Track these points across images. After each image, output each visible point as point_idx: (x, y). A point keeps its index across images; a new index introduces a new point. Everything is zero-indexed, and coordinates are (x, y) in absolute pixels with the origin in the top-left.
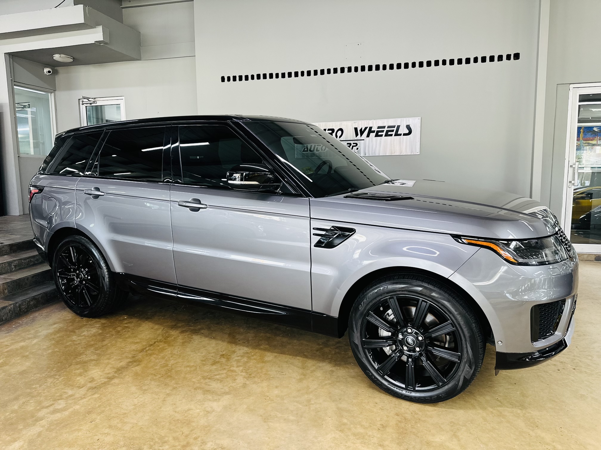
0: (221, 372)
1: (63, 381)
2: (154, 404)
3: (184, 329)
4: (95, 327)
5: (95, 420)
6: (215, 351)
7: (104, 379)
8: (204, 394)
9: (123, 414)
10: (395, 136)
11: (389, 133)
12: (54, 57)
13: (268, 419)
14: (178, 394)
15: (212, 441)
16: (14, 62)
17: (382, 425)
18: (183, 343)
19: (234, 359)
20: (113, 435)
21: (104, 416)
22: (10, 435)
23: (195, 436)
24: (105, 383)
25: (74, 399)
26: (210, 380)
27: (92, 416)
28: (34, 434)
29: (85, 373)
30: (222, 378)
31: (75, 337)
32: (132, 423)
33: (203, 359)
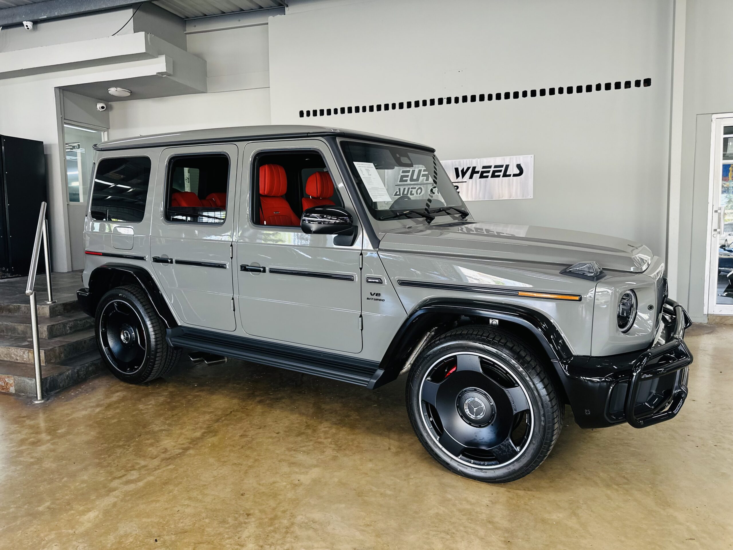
0: (307, 444)
1: (134, 451)
2: (236, 476)
3: (262, 398)
4: (163, 395)
5: (172, 491)
6: (299, 421)
7: (178, 450)
8: (289, 467)
9: (202, 486)
10: (503, 176)
11: (496, 174)
12: (109, 90)
13: (362, 493)
14: (261, 466)
15: (302, 515)
16: (64, 98)
17: (491, 501)
18: (263, 412)
19: (321, 430)
20: (194, 506)
21: (181, 487)
22: (83, 505)
23: (283, 509)
24: (180, 454)
25: (147, 470)
26: (295, 452)
27: (169, 488)
28: (109, 505)
29: (157, 444)
30: (309, 450)
31: (141, 406)
32: (213, 495)
33: (287, 430)
